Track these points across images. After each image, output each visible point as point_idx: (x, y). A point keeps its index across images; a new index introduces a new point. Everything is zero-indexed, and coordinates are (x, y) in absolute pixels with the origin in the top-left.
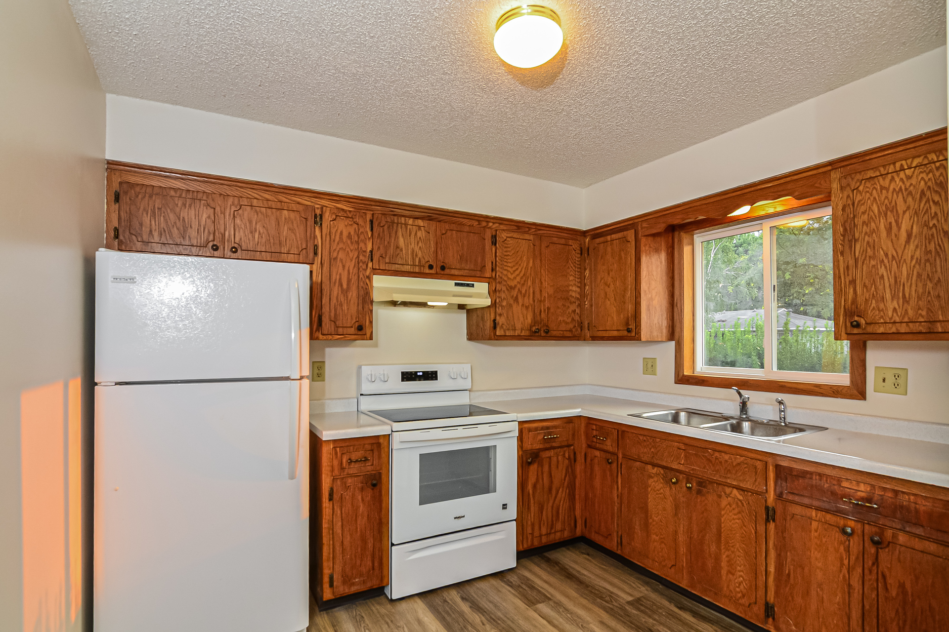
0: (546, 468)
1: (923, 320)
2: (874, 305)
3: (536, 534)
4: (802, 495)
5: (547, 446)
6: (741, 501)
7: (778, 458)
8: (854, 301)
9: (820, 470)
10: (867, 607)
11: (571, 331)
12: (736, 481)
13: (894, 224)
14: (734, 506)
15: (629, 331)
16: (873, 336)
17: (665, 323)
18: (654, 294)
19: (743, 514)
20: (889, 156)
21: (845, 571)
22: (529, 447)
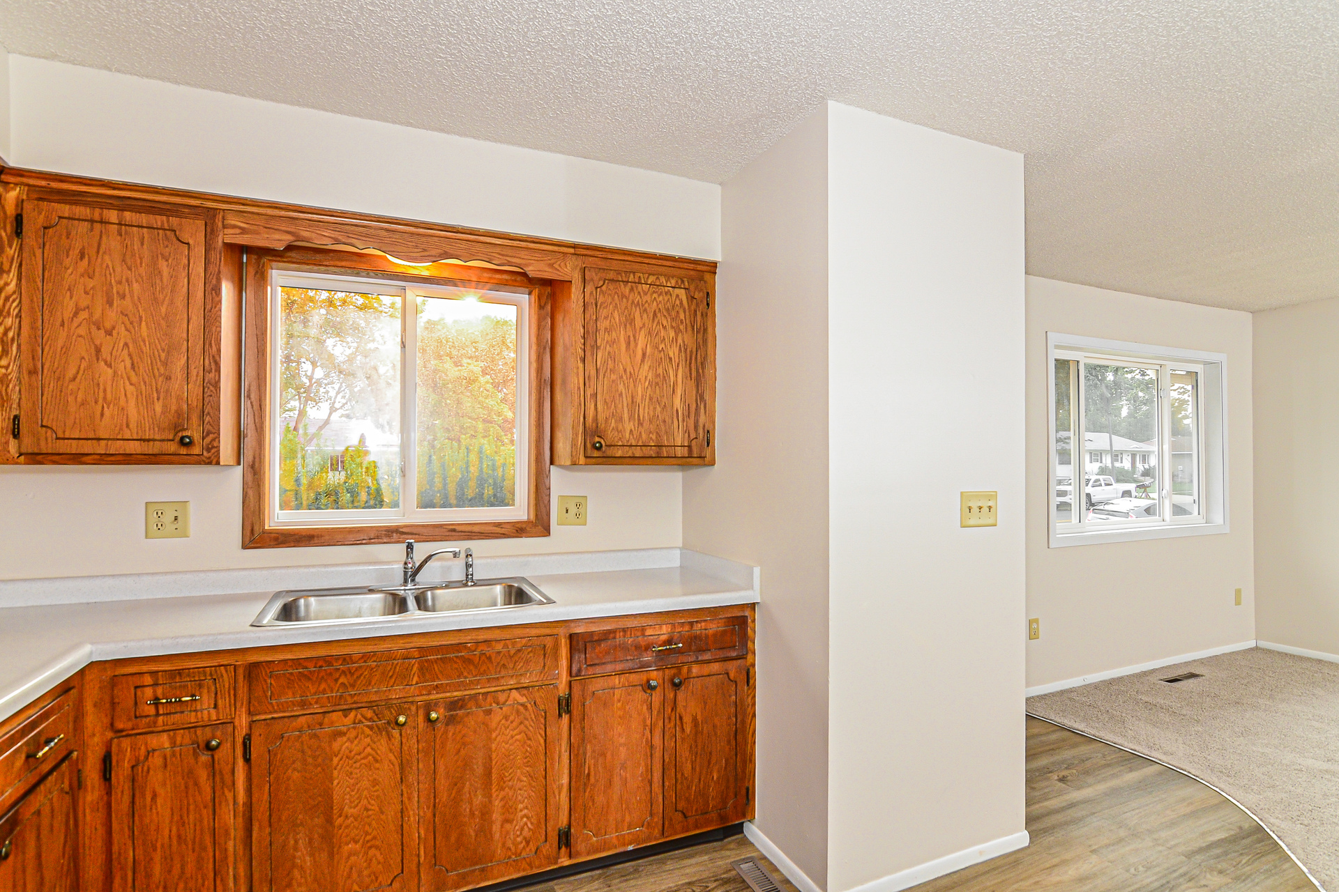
0: (31, 848)
1: (653, 444)
2: (613, 425)
4: (604, 663)
5: (33, 778)
6: (522, 705)
7: (573, 625)
8: (596, 419)
9: (621, 625)
10: (667, 760)
12: (514, 677)
13: (632, 338)
14: (512, 718)
15: (181, 442)
16: (610, 459)
19: (526, 722)
20: (627, 263)
21: (648, 732)
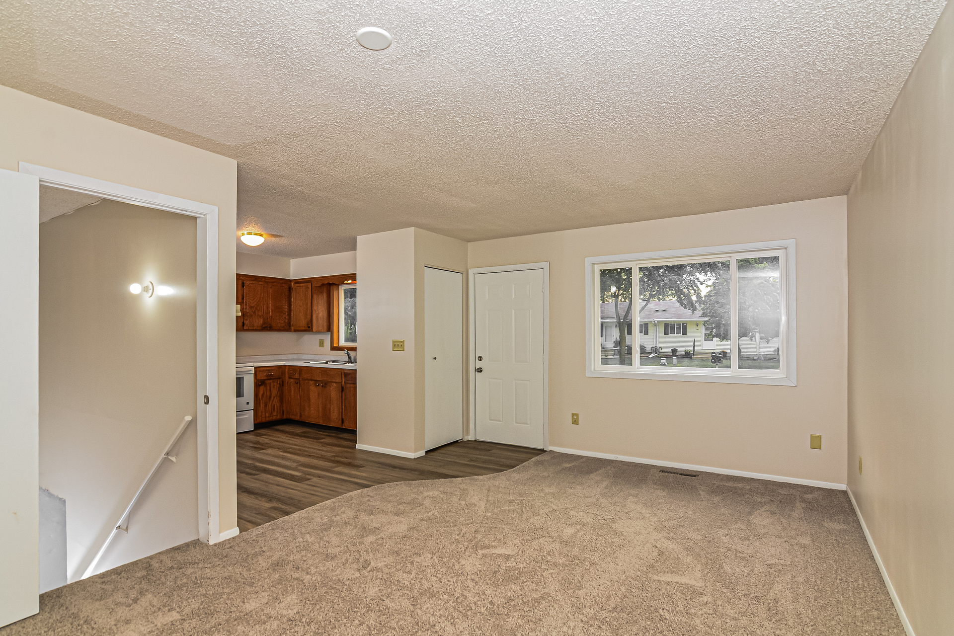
0: (268, 388)
3: (264, 416)
5: (269, 378)
7: (345, 370)
11: (284, 327)
12: (334, 380)
15: (309, 327)
17: (325, 324)
18: (320, 311)
19: (336, 391)
22: (260, 378)
